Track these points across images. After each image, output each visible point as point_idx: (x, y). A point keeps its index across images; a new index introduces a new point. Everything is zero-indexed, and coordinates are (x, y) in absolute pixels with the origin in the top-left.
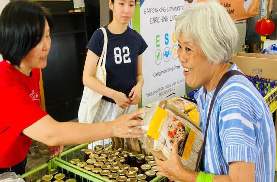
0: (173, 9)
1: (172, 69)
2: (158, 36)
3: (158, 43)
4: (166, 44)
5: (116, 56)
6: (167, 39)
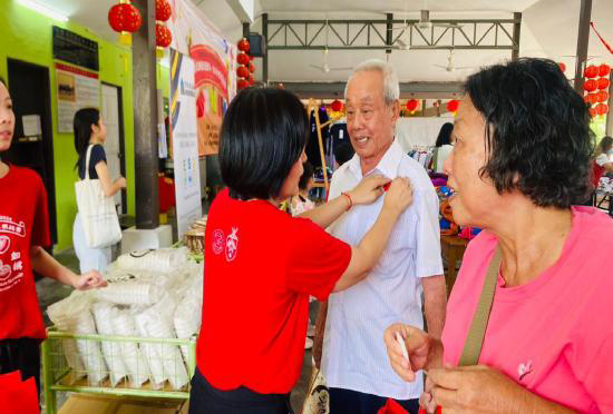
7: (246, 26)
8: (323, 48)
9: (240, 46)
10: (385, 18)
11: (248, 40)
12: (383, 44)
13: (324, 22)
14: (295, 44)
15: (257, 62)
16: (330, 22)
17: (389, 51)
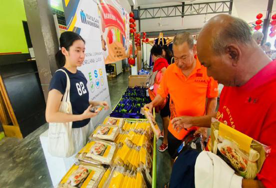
0: (97, 54)
1: (102, 92)
2: (90, 73)
3: (91, 78)
4: (96, 77)
5: (79, 89)
6: (96, 74)
7: (132, 7)
8: (159, 17)
9: (131, 15)
10: (182, 4)
11: (133, 13)
12: (181, 14)
13: (159, 8)
14: (149, 17)
15: (137, 22)
16: (162, 7)
17: (183, 17)
